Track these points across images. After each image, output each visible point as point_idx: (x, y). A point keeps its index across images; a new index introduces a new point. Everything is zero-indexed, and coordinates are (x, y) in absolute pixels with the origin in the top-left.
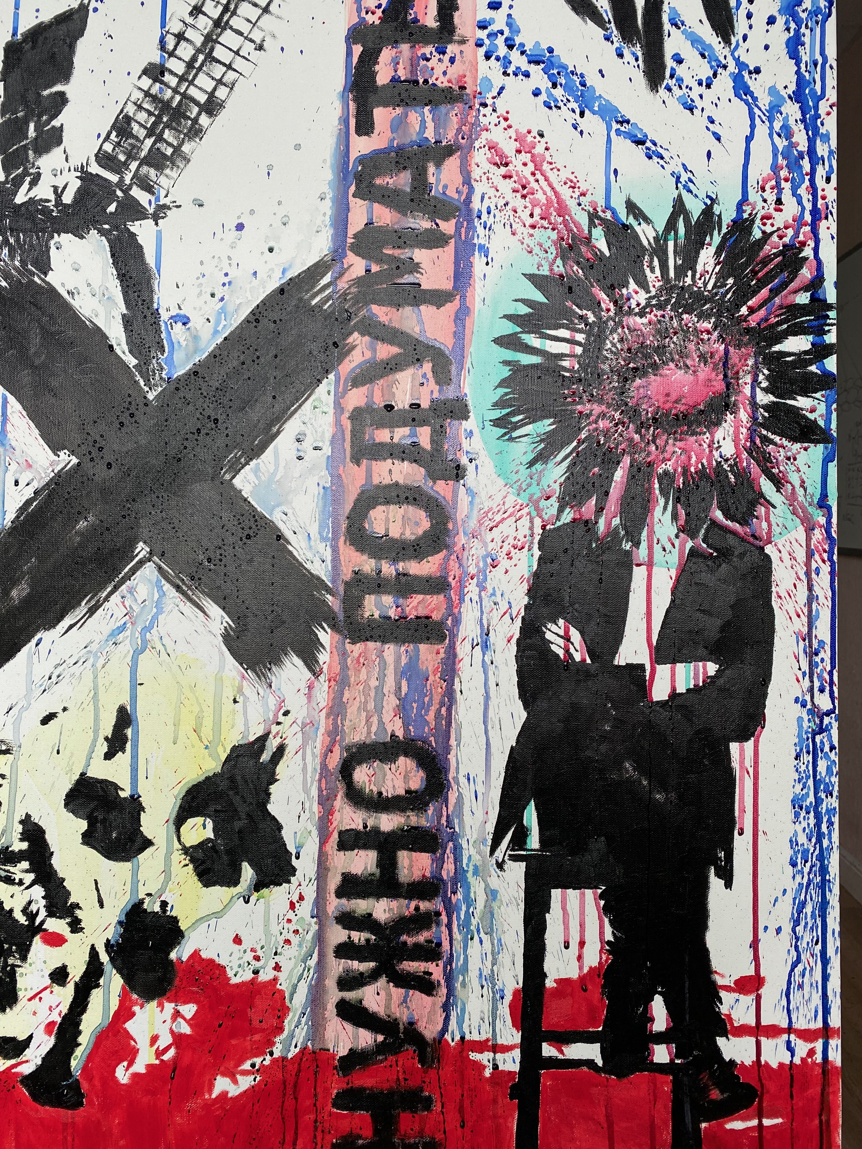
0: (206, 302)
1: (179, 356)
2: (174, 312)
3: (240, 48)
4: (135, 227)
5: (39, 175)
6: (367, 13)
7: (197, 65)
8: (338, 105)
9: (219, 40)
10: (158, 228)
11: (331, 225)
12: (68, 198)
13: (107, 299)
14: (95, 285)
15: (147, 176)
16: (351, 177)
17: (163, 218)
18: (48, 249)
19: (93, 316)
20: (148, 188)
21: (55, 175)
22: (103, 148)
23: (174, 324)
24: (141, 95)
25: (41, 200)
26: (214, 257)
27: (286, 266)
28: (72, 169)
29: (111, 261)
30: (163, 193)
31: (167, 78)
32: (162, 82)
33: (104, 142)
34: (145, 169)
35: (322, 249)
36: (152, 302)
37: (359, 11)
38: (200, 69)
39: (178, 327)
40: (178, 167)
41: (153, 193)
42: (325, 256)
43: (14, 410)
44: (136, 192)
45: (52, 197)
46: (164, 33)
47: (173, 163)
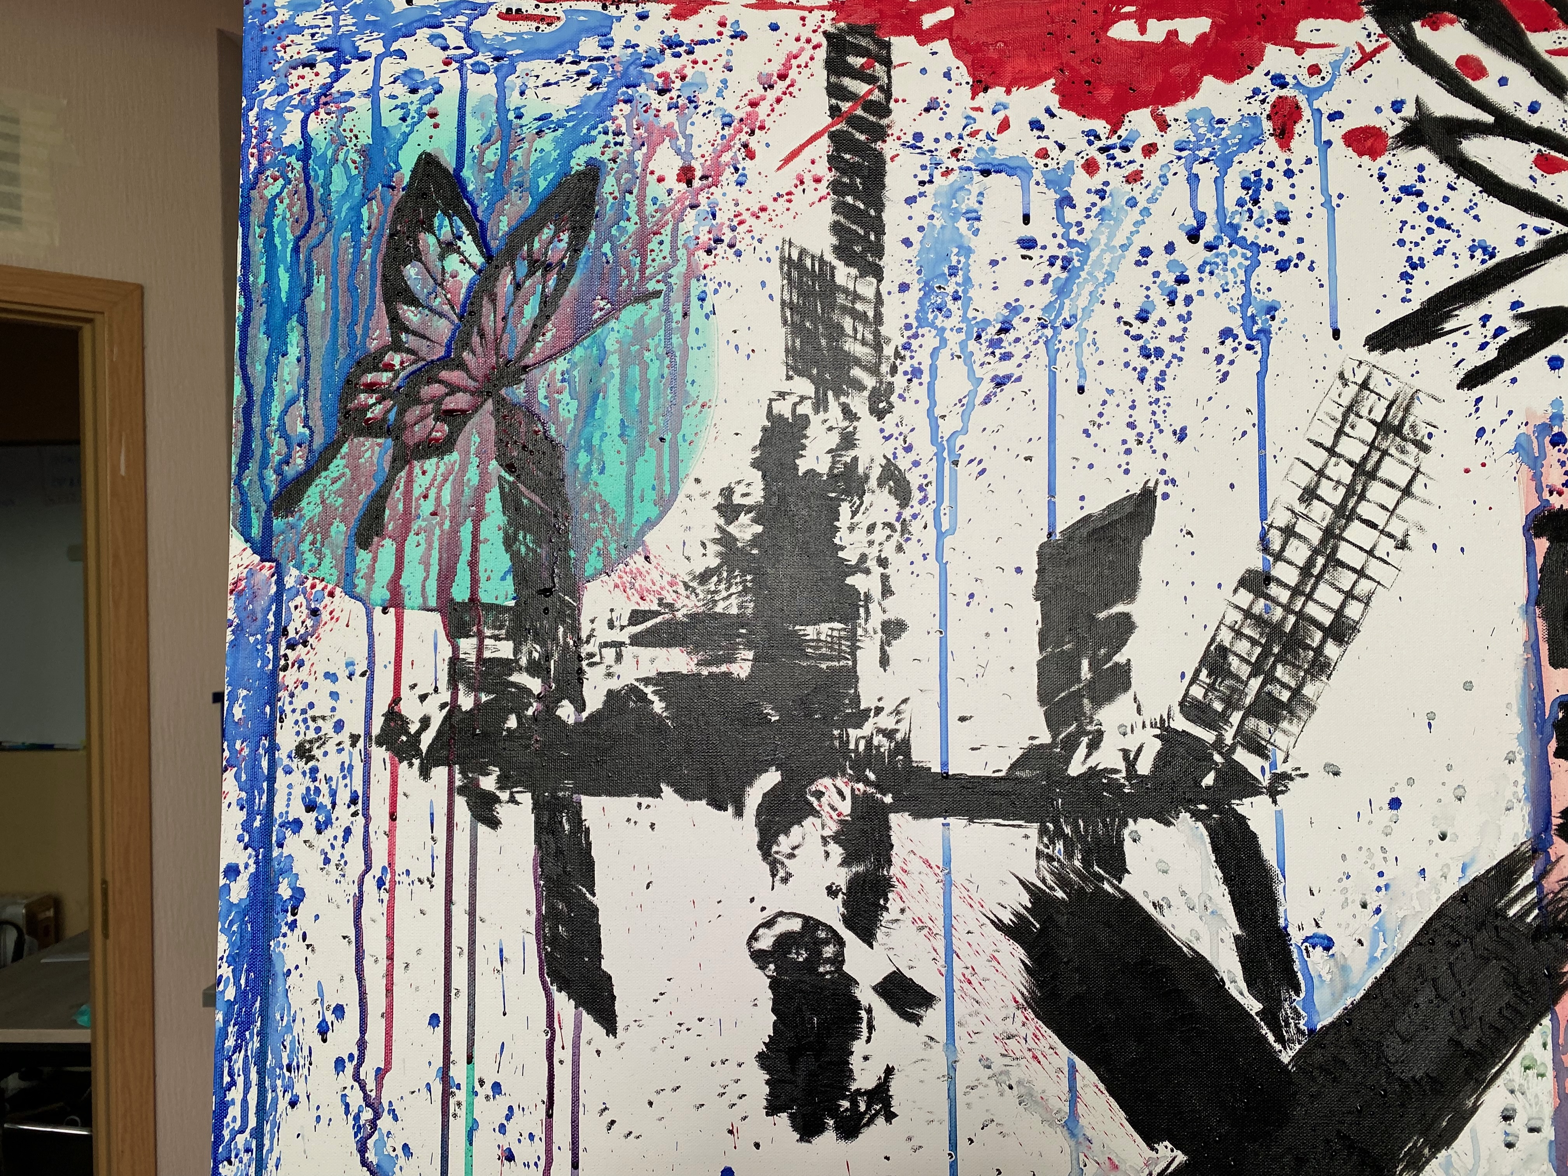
0: (1354, 916)
1: (1321, 997)
2: (1310, 930)
3: (1375, 546)
4: (1246, 807)
5: (1100, 734)
6: (1551, 493)
7: (1316, 571)
8: (1521, 624)
9: (1345, 535)
10: (1277, 808)
11: (1526, 798)
12: (1144, 767)
13: (1210, 912)
14: (1193, 894)
15: (1256, 733)
16: (1548, 728)
17: (1282, 792)
18: (1121, 842)
19: (1193, 939)
20: (1258, 749)
21: (1124, 734)
22: (1191, 692)
23: (1310, 949)
24: (1239, 616)
25: (1105, 770)
26: (1360, 848)
27: (1467, 860)
28: (1148, 724)
29: (1213, 858)
30: (1280, 756)
31: (1274, 590)
32: (1268, 597)
33: (1191, 684)
34: (1252, 723)
35: (1516, 834)
36: (1277, 918)
37: (1539, 490)
38: (1319, 577)
39: (1318, 953)
40: (1300, 718)
41: (1266, 757)
42: (1522, 844)
43: (1086, 1082)
44: (1242, 756)
45: (1122, 766)
46: (1266, 527)
47: (1292, 712)
